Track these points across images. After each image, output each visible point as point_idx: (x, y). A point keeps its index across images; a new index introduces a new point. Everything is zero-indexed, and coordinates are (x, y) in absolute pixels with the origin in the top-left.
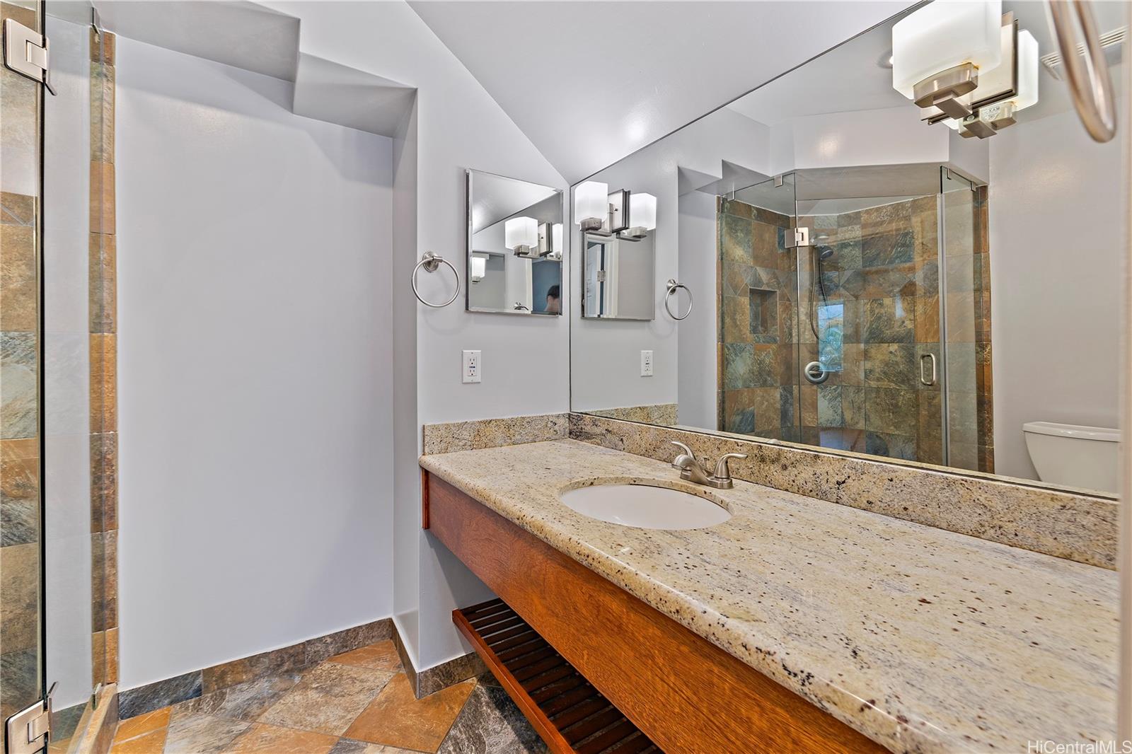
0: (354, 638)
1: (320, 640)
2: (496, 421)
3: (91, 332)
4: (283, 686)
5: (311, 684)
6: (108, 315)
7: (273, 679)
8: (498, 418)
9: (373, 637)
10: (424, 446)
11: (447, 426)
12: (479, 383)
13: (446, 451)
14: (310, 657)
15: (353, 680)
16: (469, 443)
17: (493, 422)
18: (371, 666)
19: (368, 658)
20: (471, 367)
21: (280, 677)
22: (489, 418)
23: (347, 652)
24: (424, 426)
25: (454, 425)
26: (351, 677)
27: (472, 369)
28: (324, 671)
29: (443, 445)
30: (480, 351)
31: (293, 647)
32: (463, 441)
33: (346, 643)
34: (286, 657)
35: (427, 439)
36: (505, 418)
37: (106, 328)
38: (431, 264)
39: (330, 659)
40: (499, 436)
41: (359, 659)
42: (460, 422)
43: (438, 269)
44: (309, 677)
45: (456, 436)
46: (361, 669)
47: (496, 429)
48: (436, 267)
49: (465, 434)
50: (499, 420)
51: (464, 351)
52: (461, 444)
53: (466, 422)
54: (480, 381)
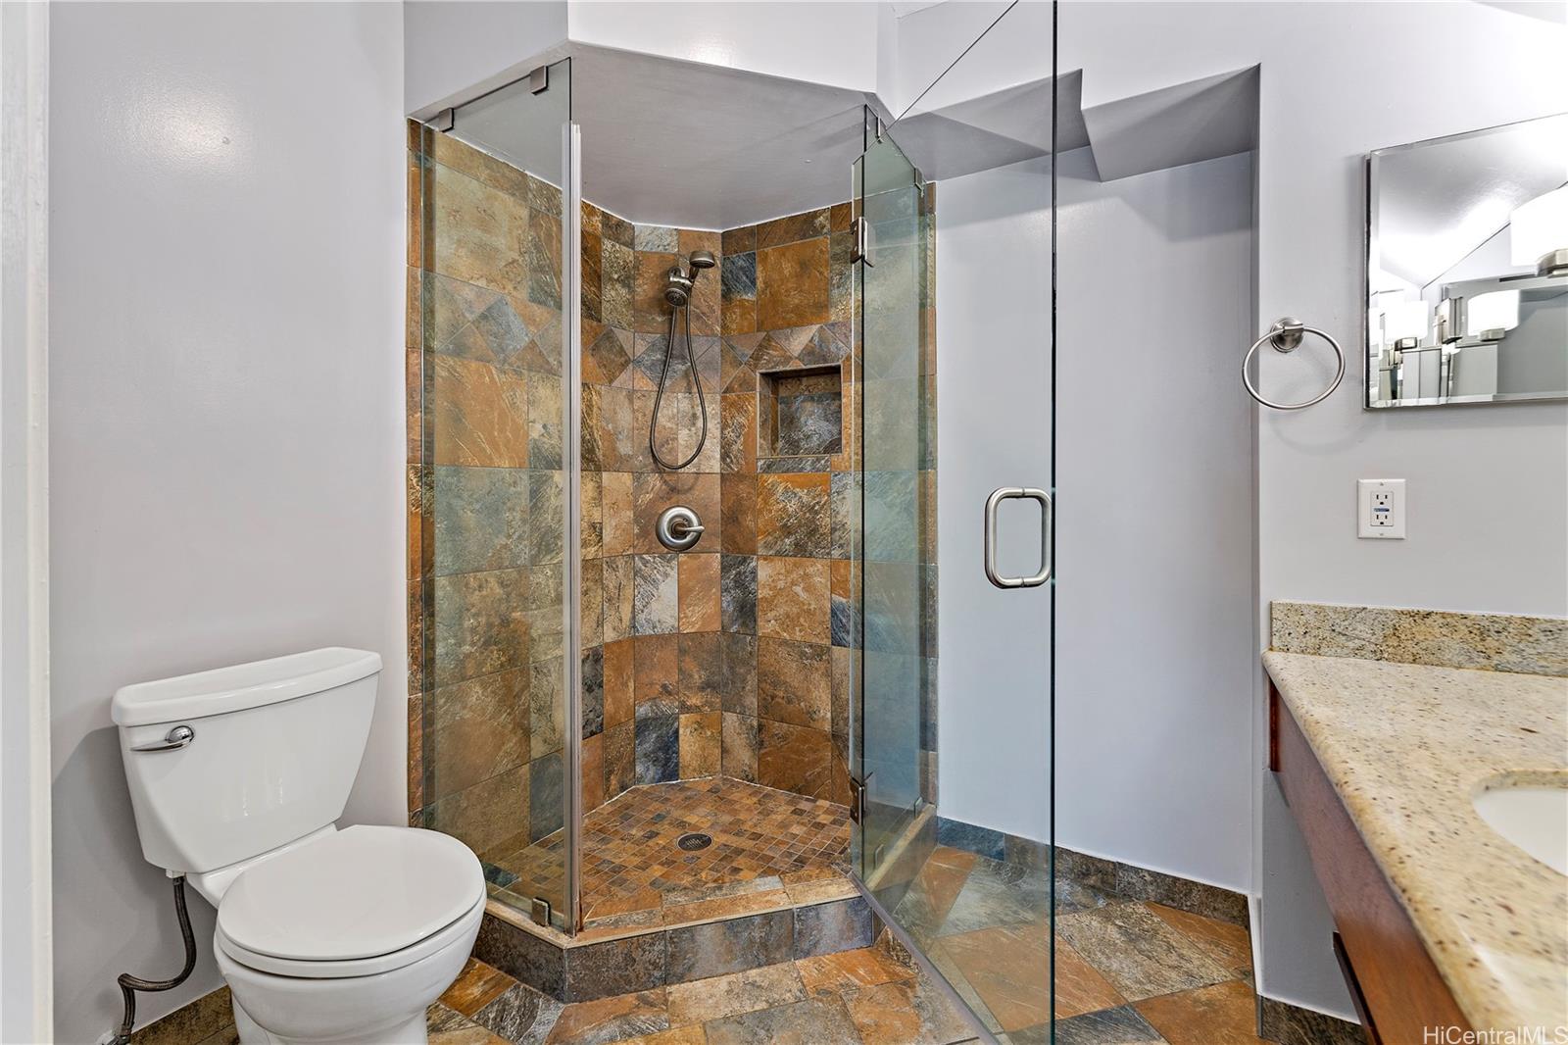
0: (1185, 895)
1: (1137, 870)
2: (1443, 615)
3: (920, 469)
4: (1083, 900)
5: (1116, 918)
6: (931, 453)
7: (1075, 886)
8: (1453, 611)
9: (1215, 909)
10: (1271, 635)
11: (1320, 611)
12: (1402, 539)
13: (1317, 650)
14: (1122, 885)
15: (1170, 948)
16: (1372, 647)
17: (1434, 617)
18: (1201, 946)
19: (1201, 933)
20: (1380, 510)
21: (1083, 888)
22: (1424, 608)
23: (1174, 908)
24: (1271, 604)
25: (1335, 610)
26: (1168, 943)
27: (1382, 514)
28: (1136, 913)
29: (1310, 641)
30: (1403, 480)
31: (1100, 860)
32: (1356, 641)
33: (1174, 894)
34: (1092, 869)
35: (1277, 625)
36: (1473, 613)
37: (929, 464)
38: (1286, 339)
39: (1148, 904)
40: (1453, 647)
41: (1188, 927)
42: (1349, 605)
43: (1301, 345)
44: (1116, 909)
45: (1338, 630)
46: (1184, 941)
47: (1444, 631)
48: (1297, 341)
49: (1362, 630)
50: (1452, 616)
51: (1361, 481)
52: (1351, 644)
53: (1364, 609)
54: (1403, 536)
